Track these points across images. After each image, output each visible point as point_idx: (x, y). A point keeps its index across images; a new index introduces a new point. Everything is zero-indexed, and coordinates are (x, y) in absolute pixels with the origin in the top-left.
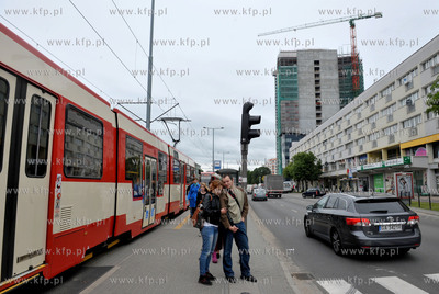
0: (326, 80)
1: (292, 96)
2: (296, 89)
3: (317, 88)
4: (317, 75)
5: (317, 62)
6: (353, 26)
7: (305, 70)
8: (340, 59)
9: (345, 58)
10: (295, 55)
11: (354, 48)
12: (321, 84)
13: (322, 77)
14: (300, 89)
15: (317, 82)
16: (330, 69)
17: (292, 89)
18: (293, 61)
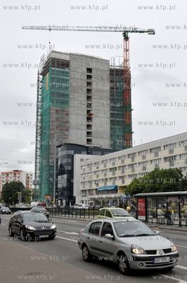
0: (98, 90)
1: (63, 103)
2: (67, 96)
3: (89, 98)
4: (89, 84)
5: (89, 70)
6: (126, 38)
7: (78, 76)
8: (112, 71)
9: (117, 70)
10: (67, 58)
11: (126, 61)
12: (93, 94)
13: (94, 86)
14: (71, 97)
15: (89, 91)
16: (102, 79)
17: (63, 95)
18: (65, 64)
